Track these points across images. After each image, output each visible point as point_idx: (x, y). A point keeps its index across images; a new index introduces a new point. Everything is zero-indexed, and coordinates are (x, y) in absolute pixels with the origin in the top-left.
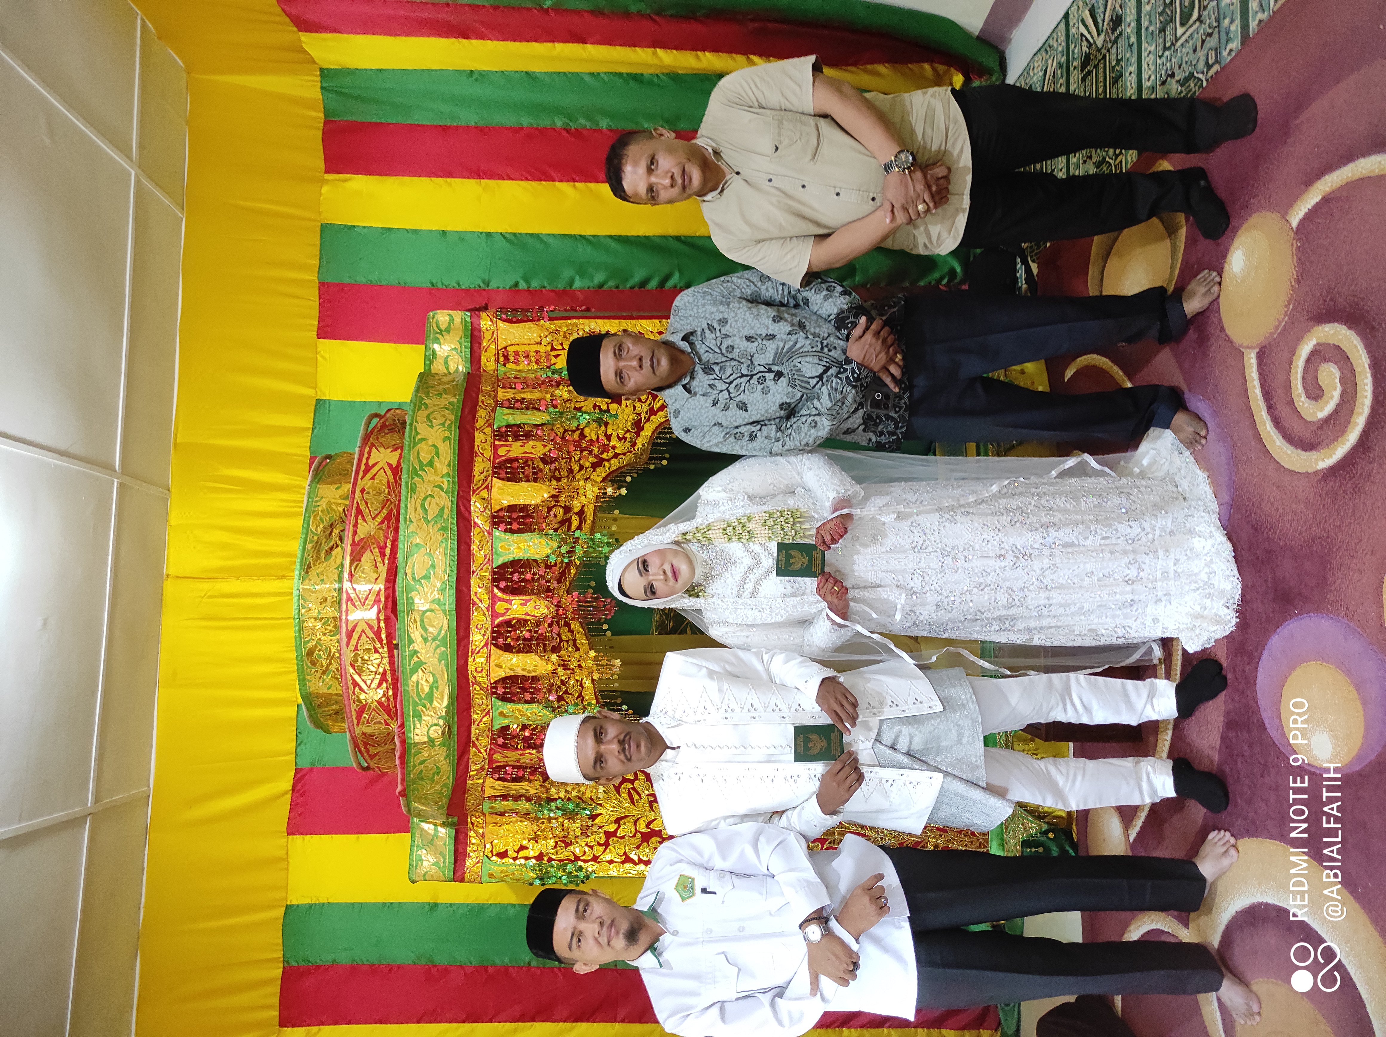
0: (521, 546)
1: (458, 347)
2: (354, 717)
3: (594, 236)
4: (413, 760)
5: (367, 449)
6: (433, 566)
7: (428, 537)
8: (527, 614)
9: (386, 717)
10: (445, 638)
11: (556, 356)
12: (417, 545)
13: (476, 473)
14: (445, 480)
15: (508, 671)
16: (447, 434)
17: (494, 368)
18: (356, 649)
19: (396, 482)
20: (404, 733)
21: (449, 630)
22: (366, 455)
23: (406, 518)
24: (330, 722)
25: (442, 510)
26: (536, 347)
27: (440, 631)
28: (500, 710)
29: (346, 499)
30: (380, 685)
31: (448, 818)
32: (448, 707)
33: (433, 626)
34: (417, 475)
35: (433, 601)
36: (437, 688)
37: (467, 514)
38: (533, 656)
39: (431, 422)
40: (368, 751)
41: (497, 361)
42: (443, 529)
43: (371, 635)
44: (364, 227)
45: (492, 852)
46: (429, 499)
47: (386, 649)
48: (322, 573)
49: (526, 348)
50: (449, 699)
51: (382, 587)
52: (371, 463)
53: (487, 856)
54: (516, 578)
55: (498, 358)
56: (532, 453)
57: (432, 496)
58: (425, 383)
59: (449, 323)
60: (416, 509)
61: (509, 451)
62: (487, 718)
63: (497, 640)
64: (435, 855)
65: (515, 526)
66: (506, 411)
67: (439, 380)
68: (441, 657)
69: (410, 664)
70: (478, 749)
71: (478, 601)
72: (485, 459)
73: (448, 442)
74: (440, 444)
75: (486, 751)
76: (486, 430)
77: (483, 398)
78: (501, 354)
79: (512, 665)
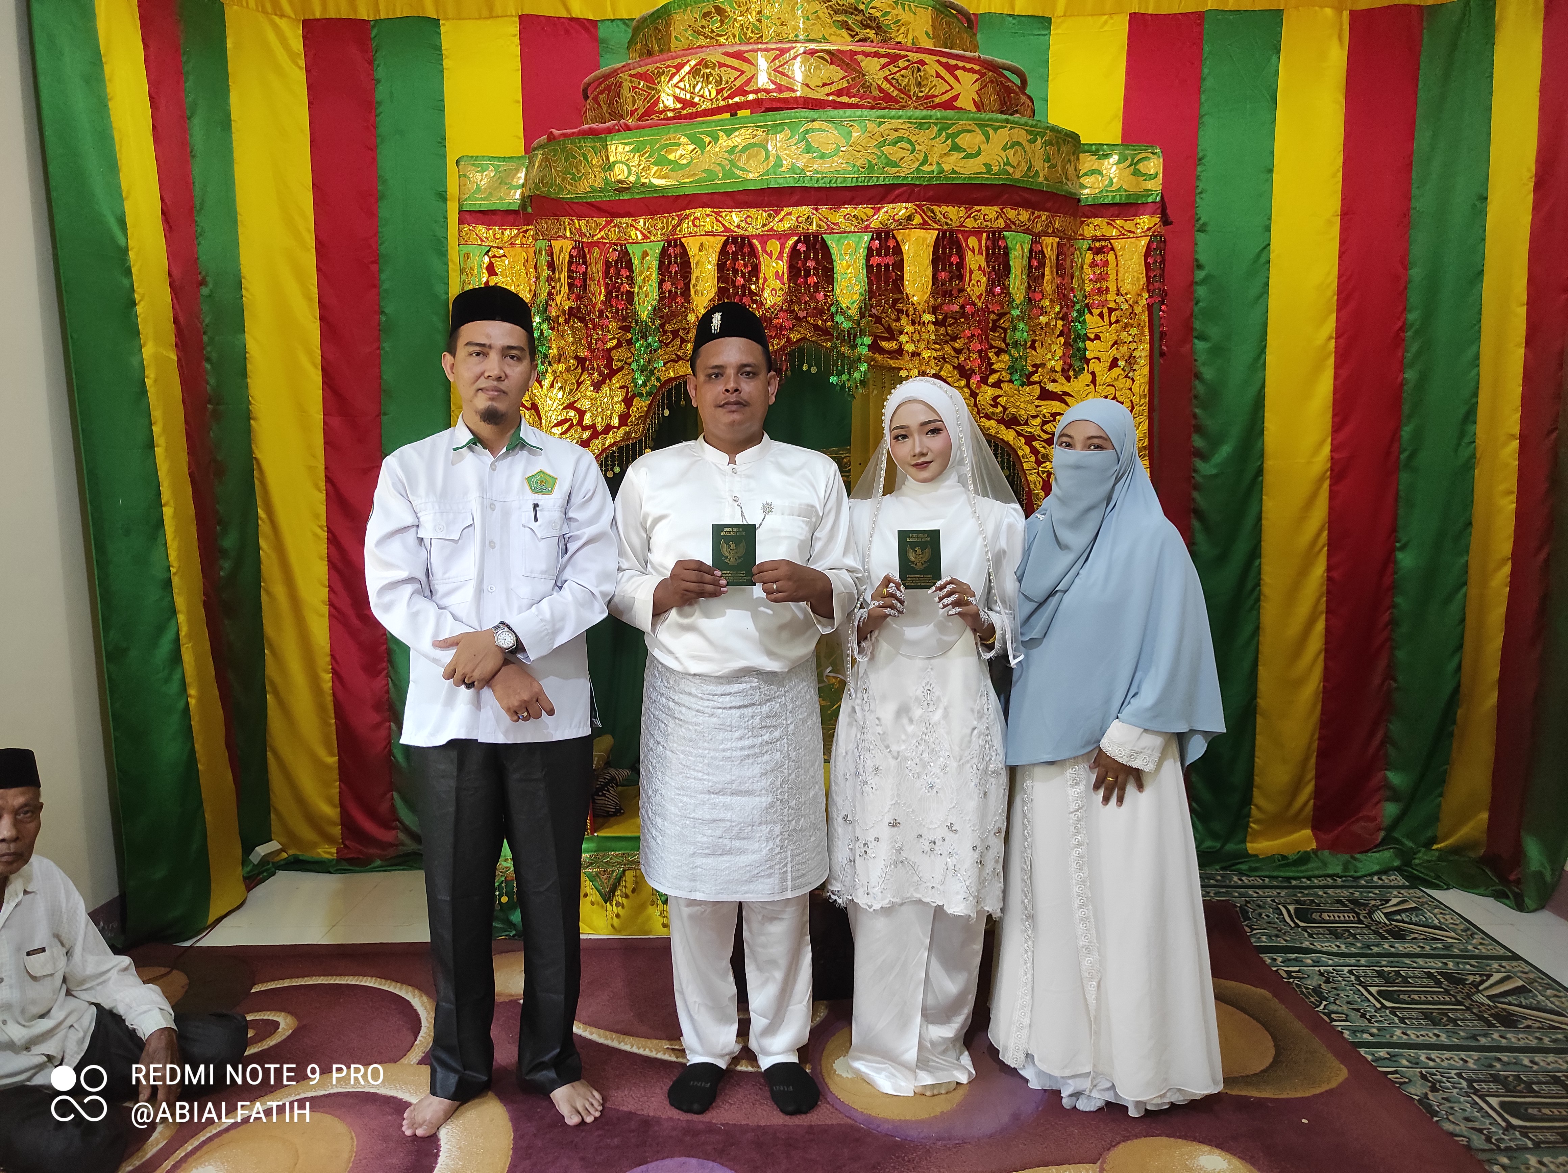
0: (851, 269)
1: (1114, 187)
2: (640, 70)
3: (1264, 365)
4: (587, 144)
5: (977, 68)
6: (823, 156)
7: (860, 148)
8: (765, 280)
9: (640, 112)
10: (734, 176)
11: (1101, 315)
12: (850, 134)
13: (944, 209)
14: (934, 167)
15: (696, 259)
16: (995, 169)
17: (1086, 234)
18: (721, 65)
19: (936, 105)
20: (619, 131)
21: (743, 181)
22: (969, 66)
23: (883, 117)
24: (639, 46)
25: (896, 165)
26: (1113, 288)
27: (742, 169)
28: (650, 253)
29: (913, 42)
30: (678, 99)
31: (531, 200)
32: (651, 185)
33: (748, 159)
34: (940, 131)
35: (778, 157)
36: (672, 170)
37: (891, 197)
38: (715, 289)
39: (1012, 147)
40: (602, 92)
41: (1095, 239)
42: (871, 167)
43: (738, 83)
44: (1278, 66)
45: (495, 256)
46: (909, 147)
47: (722, 103)
48: (817, 17)
49: (1112, 277)
50: (661, 186)
51: (798, 94)
52: (959, 73)
53: (489, 251)
54: (811, 264)
55: (1099, 240)
56: (970, 280)
57: (913, 151)
58: (1064, 141)
59: (1145, 174)
60: (896, 130)
61: (973, 252)
62: (640, 236)
63: (733, 243)
64: (489, 187)
65: (876, 260)
66: (1027, 248)
67: (1069, 160)
68: (709, 172)
69: (702, 133)
70: (604, 227)
71: (780, 217)
72: (962, 219)
73: (984, 170)
74: (981, 159)
75: (602, 238)
76: (1001, 221)
77: (1044, 218)
78: (1103, 243)
79: (703, 264)
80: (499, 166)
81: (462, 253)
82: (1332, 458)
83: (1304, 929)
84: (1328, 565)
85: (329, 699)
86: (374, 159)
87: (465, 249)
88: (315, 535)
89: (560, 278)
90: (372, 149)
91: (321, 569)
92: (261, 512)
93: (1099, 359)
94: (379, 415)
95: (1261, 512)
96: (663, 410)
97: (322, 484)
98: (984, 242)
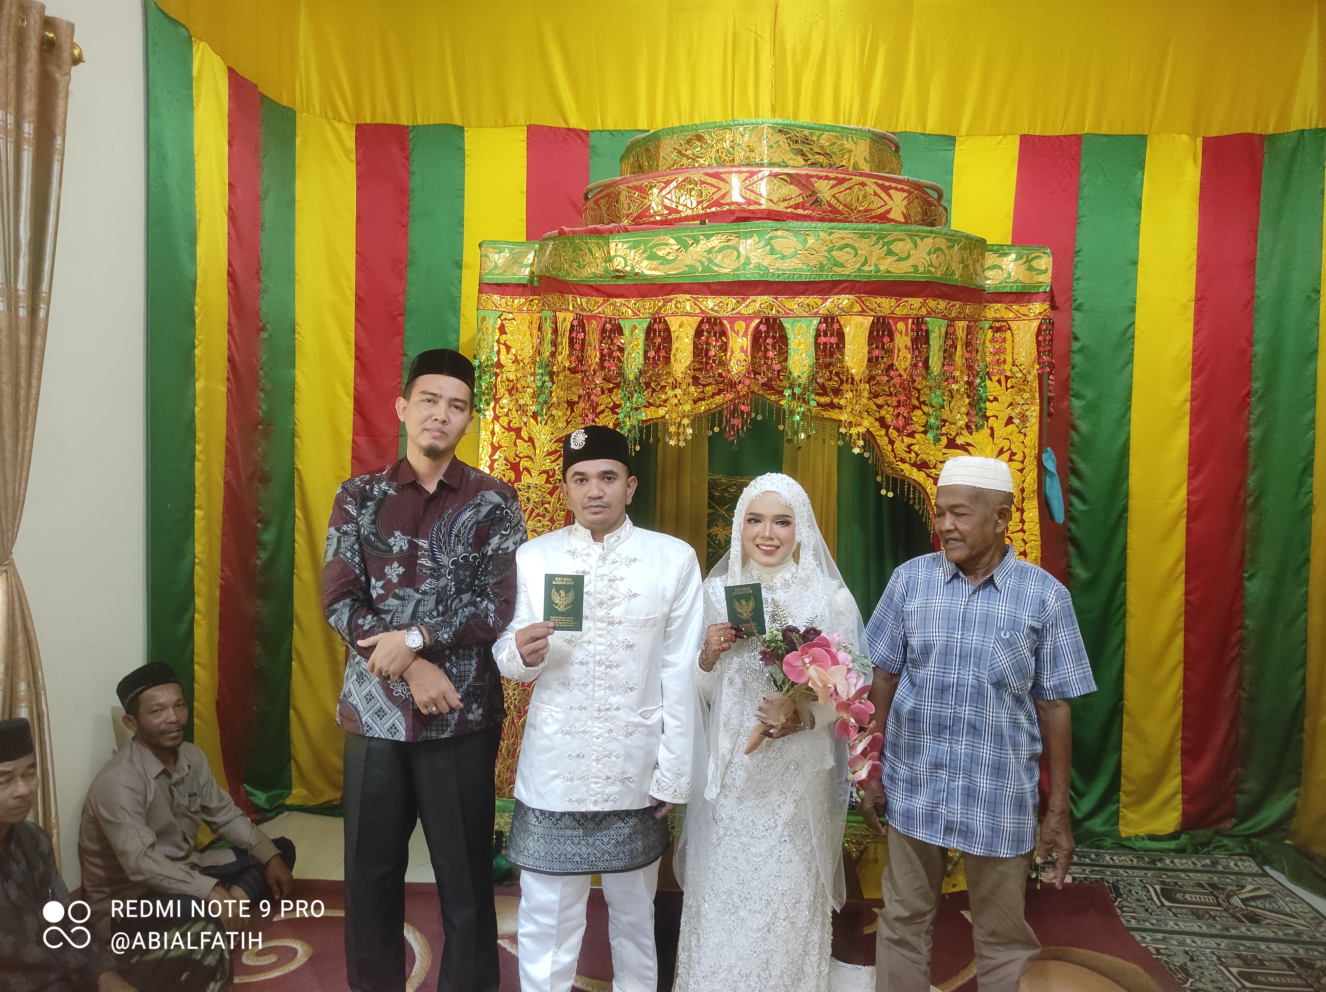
0: (802, 346)
1: (1012, 280)
2: (635, 183)
3: (1129, 421)
4: (592, 241)
5: (906, 188)
6: (783, 258)
7: (814, 252)
8: (732, 352)
9: (635, 215)
10: (711, 270)
11: (999, 381)
12: (806, 241)
13: (879, 300)
14: (873, 268)
15: (677, 333)
16: (921, 269)
17: (988, 316)
18: (702, 183)
19: (871, 218)
20: (619, 232)
21: (719, 274)
22: (899, 186)
23: (833, 228)
24: (631, 160)
25: (842, 265)
26: (1009, 360)
27: (717, 266)
28: (638, 326)
29: (854, 167)
30: (666, 207)
31: (537, 276)
32: (643, 275)
33: (723, 258)
34: (879, 240)
35: (748, 258)
36: (661, 264)
37: (836, 291)
38: (691, 358)
39: (934, 252)
40: (602, 198)
41: (996, 320)
42: (822, 266)
43: (715, 197)
44: (1143, 179)
46: (853, 251)
47: (701, 212)
48: (780, 146)
49: (1009, 350)
50: (651, 276)
51: (763, 207)
52: (892, 192)
53: (501, 315)
54: (769, 341)
55: (999, 321)
56: (898, 356)
57: (856, 254)
58: (975, 245)
59: (1037, 270)
60: (843, 239)
61: (901, 333)
62: (631, 314)
63: (707, 322)
64: (504, 265)
65: (822, 339)
66: (943, 330)
67: (978, 259)
68: (692, 267)
69: (685, 236)
70: (601, 305)
71: (747, 303)
72: (893, 308)
73: (912, 270)
74: (910, 262)
75: (599, 313)
76: (924, 309)
77: (957, 306)
78: (1002, 324)
79: (682, 338)
80: (513, 249)
81: (480, 316)
82: (1188, 500)
83: (1169, 908)
84: (1186, 590)
86: (406, 233)
87: (482, 313)
89: (562, 343)
90: (405, 226)
92: (298, 512)
93: (997, 417)
94: (397, 436)
95: (1126, 543)
98: (910, 326)
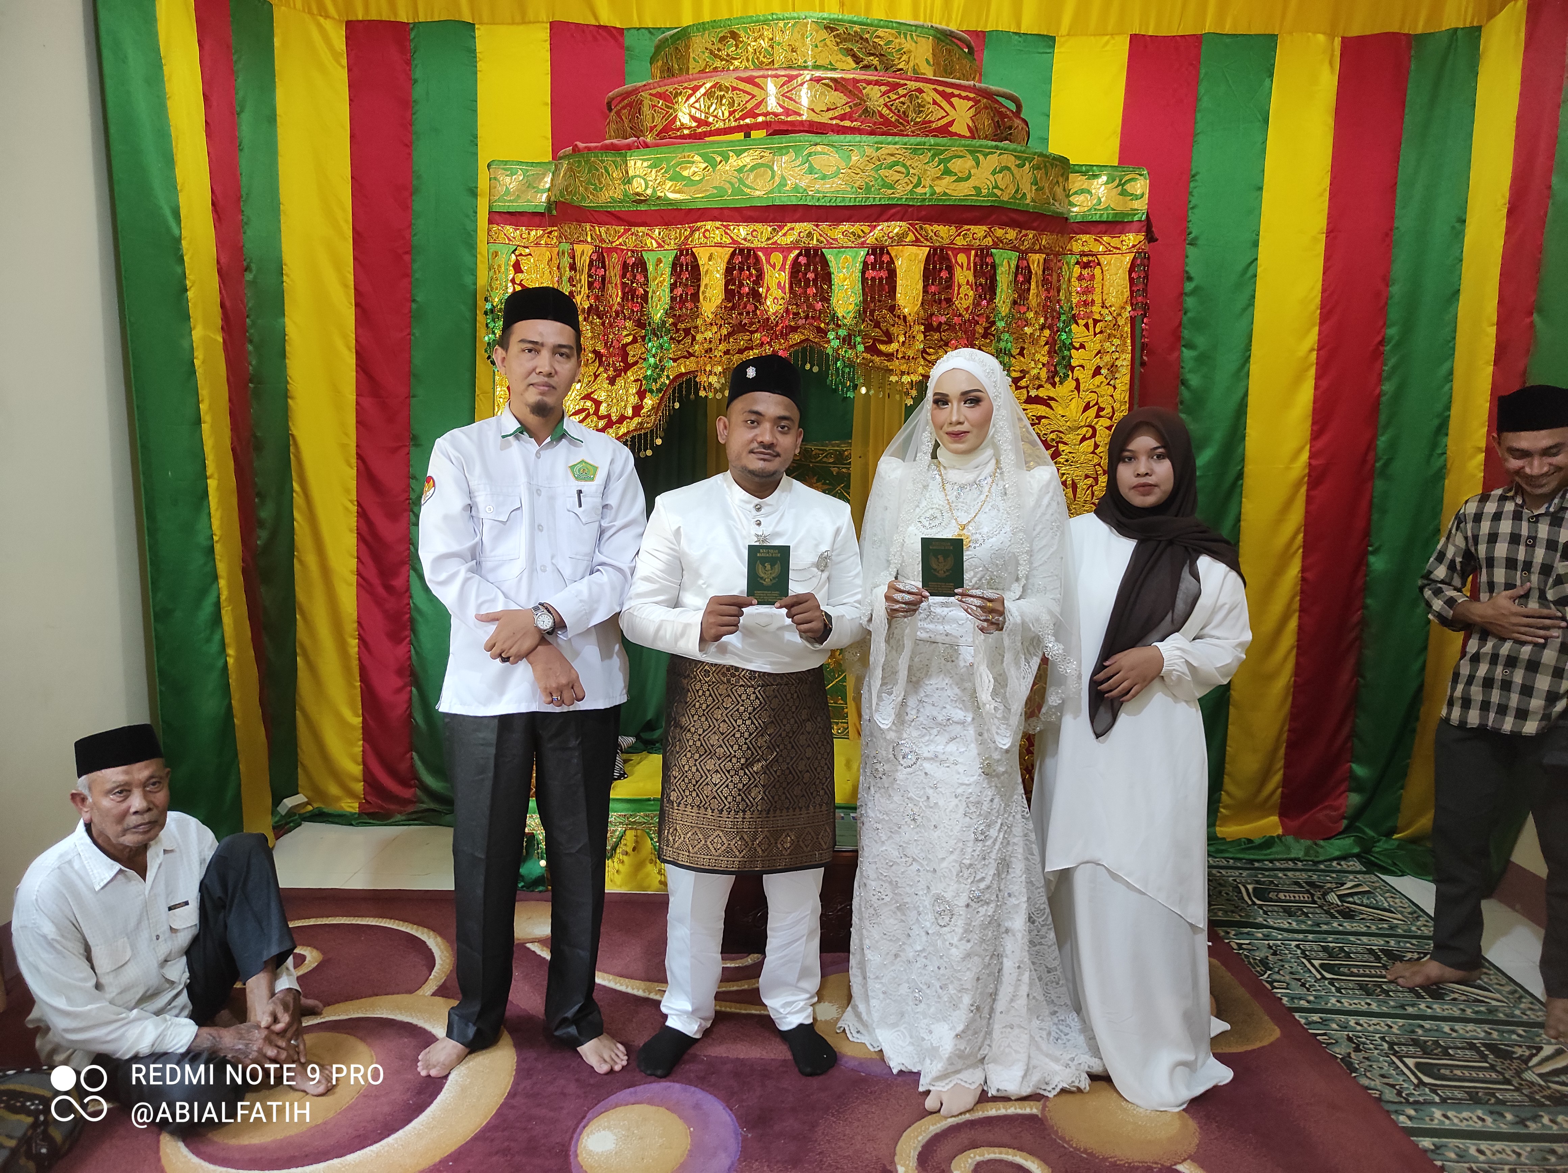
0: (847, 282)
1: (1102, 207)
2: (660, 89)
4: (609, 158)
5: (972, 95)
6: (824, 177)
7: (859, 171)
8: (768, 289)
9: (659, 128)
10: (742, 193)
11: (1086, 326)
12: (849, 157)
13: (936, 227)
14: (927, 190)
15: (706, 268)
16: (985, 191)
17: (1074, 249)
18: (734, 89)
19: (931, 131)
20: (638, 148)
21: (751, 198)
22: (964, 94)
23: (881, 143)
24: (661, 61)
25: (891, 187)
26: (1098, 300)
27: (749, 187)
28: (664, 260)
29: (913, 71)
30: (693, 118)
31: (554, 203)
32: (666, 199)
33: (755, 178)
34: (934, 156)
35: (783, 178)
36: (686, 185)
37: (885, 217)
38: (722, 296)
39: (1000, 172)
40: (624, 108)
41: (1083, 254)
42: (868, 189)
43: (749, 106)
44: (1271, 88)
45: (521, 255)
46: (903, 170)
47: (733, 124)
48: (826, 45)
49: (1098, 290)
50: (675, 200)
51: (804, 118)
52: (954, 100)
53: (516, 250)
54: (811, 276)
55: (1087, 255)
56: (958, 294)
57: (908, 174)
58: (1052, 165)
59: (1132, 194)
60: (892, 155)
61: (962, 268)
62: (655, 245)
63: (739, 254)
64: (518, 190)
65: (870, 273)
66: (1013, 264)
67: (1058, 182)
68: (719, 188)
69: (714, 152)
70: (622, 235)
71: (783, 231)
72: (952, 237)
73: (974, 193)
74: (971, 183)
75: (620, 244)
76: (989, 239)
77: (1031, 236)
78: (1091, 258)
79: (712, 272)
80: (527, 171)
81: (491, 251)
82: (1310, 464)
83: (1260, 906)
84: (1303, 566)
85: (355, 663)
86: (410, 154)
87: (493, 248)
88: (347, 509)
89: (581, 280)
90: (408, 145)
91: (351, 541)
92: (296, 486)
93: (1083, 367)
94: (408, 397)
95: (1240, 514)
96: (673, 403)
97: (354, 461)
98: (972, 258)
